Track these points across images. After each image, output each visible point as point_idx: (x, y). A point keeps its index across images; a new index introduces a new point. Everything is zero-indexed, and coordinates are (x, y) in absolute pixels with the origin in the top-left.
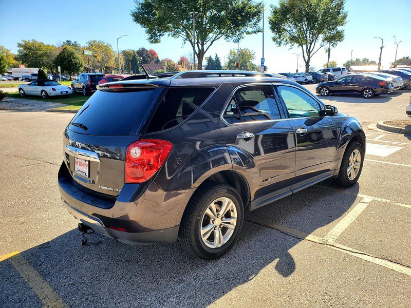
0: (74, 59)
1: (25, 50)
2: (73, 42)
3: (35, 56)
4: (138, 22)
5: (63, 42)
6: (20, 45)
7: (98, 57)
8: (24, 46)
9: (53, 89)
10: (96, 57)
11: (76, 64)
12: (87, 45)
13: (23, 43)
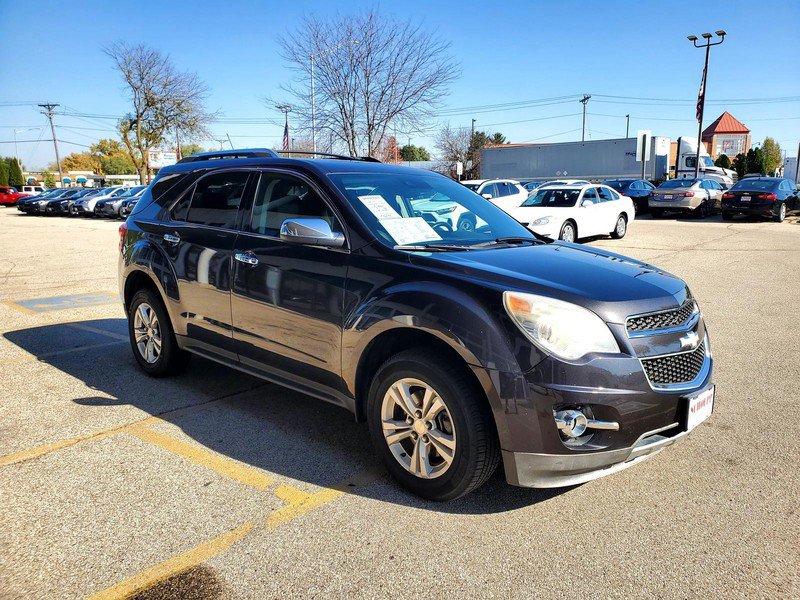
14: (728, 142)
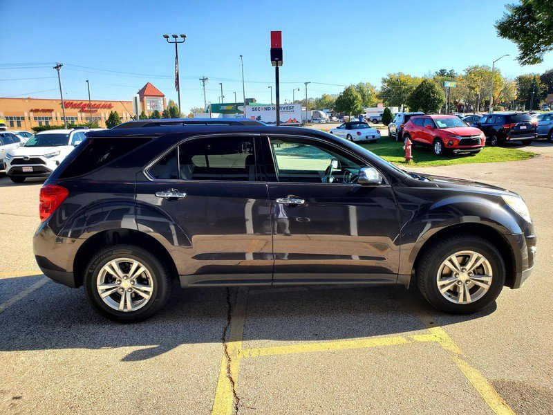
0: (433, 93)
1: (388, 85)
2: (448, 71)
3: (398, 92)
4: (505, 36)
5: (436, 73)
6: (384, 81)
7: (477, 89)
8: (389, 81)
9: (359, 133)
10: (473, 88)
11: (435, 99)
12: (464, 74)
13: (388, 78)
14: (153, 102)
